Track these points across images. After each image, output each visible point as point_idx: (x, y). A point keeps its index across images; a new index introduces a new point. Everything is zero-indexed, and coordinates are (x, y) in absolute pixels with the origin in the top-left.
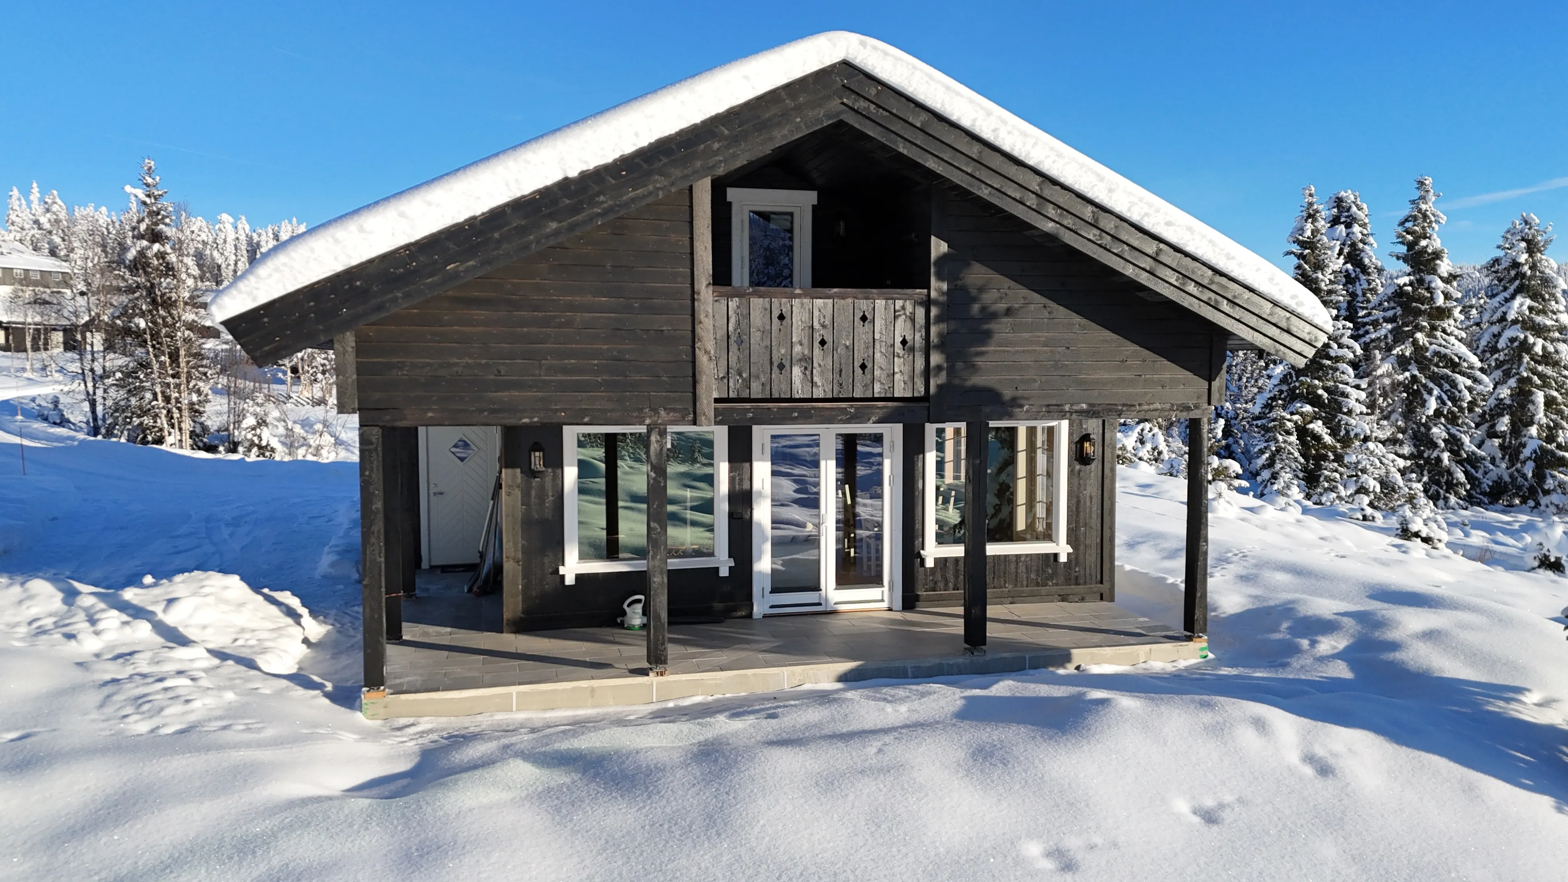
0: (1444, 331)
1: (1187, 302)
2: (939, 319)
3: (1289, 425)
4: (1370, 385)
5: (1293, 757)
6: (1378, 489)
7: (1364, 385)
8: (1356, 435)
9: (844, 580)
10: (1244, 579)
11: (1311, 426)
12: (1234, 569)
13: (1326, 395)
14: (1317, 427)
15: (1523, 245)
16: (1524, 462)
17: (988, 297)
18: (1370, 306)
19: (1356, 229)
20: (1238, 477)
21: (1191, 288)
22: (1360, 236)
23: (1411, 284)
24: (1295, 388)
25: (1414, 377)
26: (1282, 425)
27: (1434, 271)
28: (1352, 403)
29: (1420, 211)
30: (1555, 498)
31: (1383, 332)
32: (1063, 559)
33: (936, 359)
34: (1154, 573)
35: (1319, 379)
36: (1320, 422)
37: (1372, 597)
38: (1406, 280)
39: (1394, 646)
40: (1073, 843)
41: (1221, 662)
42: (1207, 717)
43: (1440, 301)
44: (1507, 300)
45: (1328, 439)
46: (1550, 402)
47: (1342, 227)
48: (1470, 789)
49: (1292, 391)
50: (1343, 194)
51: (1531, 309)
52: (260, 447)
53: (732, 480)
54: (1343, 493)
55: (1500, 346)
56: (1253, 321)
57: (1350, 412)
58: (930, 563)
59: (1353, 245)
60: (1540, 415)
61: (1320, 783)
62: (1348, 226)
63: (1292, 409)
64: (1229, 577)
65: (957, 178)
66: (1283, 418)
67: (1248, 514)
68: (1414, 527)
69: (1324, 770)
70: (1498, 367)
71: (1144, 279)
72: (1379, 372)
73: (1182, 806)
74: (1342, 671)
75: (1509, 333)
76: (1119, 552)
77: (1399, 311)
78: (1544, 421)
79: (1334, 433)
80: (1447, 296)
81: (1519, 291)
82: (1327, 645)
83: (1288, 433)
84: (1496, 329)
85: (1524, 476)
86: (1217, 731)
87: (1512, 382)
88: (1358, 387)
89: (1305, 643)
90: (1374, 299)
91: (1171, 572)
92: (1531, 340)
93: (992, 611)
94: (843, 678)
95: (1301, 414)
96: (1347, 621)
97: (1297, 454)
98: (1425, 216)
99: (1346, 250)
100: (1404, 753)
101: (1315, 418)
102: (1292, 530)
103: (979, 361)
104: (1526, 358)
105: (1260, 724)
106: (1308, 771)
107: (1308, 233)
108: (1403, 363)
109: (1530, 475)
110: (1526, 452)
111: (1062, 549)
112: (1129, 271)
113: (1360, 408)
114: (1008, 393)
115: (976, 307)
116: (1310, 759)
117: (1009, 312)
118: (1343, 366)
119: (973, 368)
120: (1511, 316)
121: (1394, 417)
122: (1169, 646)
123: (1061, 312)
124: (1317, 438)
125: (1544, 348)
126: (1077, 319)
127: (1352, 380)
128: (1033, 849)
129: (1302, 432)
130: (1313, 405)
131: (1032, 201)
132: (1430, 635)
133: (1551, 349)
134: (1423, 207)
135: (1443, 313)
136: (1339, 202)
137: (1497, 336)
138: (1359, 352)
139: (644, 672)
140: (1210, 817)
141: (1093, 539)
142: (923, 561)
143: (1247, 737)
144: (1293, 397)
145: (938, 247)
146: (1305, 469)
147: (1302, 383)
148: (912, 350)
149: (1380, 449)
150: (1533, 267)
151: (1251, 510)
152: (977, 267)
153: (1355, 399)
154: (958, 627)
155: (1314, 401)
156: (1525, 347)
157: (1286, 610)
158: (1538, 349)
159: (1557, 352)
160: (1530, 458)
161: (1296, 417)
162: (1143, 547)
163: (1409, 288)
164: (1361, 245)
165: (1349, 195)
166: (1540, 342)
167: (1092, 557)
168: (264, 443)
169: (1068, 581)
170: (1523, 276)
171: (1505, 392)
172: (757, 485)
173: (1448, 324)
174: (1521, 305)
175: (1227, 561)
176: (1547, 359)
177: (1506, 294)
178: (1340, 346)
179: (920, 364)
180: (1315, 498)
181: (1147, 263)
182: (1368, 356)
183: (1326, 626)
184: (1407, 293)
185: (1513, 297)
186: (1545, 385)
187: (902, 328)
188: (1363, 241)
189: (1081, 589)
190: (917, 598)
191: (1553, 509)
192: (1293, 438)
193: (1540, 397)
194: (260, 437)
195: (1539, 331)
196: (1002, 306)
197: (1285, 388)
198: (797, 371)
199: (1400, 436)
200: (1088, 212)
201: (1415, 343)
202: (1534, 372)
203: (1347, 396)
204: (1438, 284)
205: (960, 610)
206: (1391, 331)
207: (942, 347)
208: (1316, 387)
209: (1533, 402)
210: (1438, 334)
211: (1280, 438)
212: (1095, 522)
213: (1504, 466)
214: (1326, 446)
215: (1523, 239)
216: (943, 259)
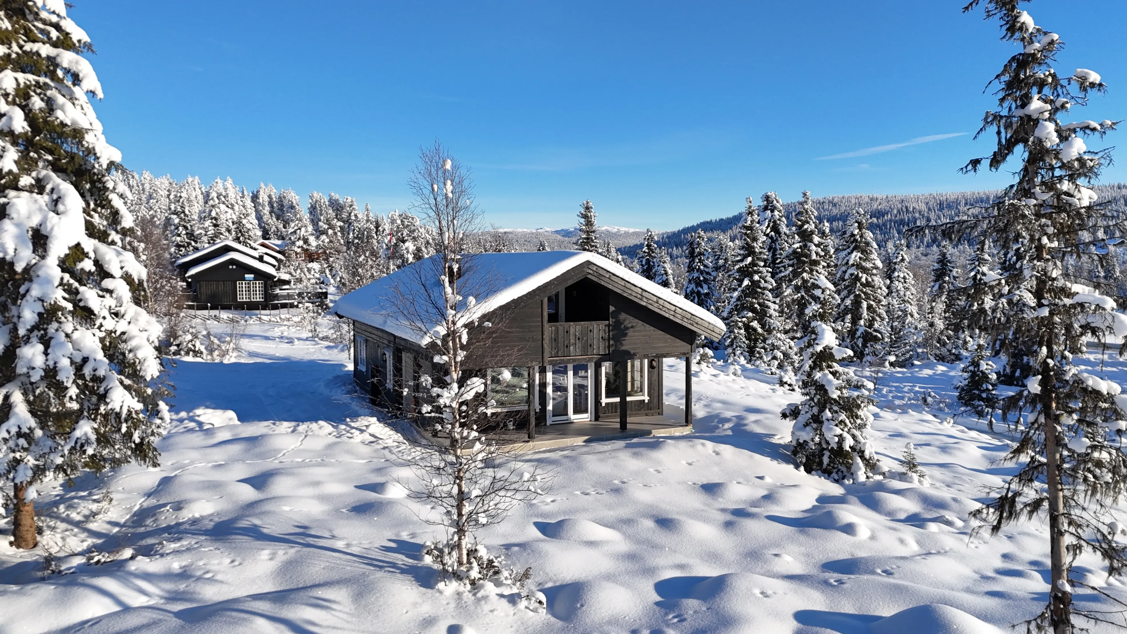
0: (817, 271)
1: (684, 324)
2: (612, 330)
3: (740, 324)
4: (780, 301)
5: (711, 452)
6: (782, 357)
7: (778, 302)
8: (774, 328)
9: (576, 411)
10: (706, 406)
11: (751, 324)
12: (703, 402)
13: (759, 307)
14: (755, 324)
15: (856, 224)
16: (858, 339)
17: (626, 323)
18: (782, 257)
19: (776, 213)
20: (712, 357)
21: (685, 320)
22: (778, 217)
23: (801, 247)
24: (744, 303)
25: (802, 296)
26: (737, 324)
27: (811, 241)
28: (772, 312)
29: (804, 209)
30: (869, 358)
31: (787, 272)
32: (646, 401)
33: (611, 342)
34: (676, 405)
35: (756, 299)
36: (756, 322)
37: (745, 411)
38: (798, 245)
39: (745, 425)
40: (660, 469)
41: (696, 432)
42: (690, 443)
43: (814, 257)
44: (849, 254)
45: (760, 330)
46: (870, 307)
47: (769, 212)
48: (751, 457)
49: (743, 304)
50: (769, 194)
51: (860, 258)
52: (194, 351)
53: (540, 379)
54: (765, 360)
55: (846, 278)
56: (703, 328)
57: (770, 316)
58: (603, 405)
59: (775, 222)
60: (865, 314)
61: (716, 456)
62: (772, 211)
63: (742, 315)
64: (701, 405)
65: (619, 291)
66: (737, 321)
67: (713, 378)
68: (785, 380)
69: (717, 454)
70: (846, 288)
71: (672, 318)
72: (786, 294)
73: (684, 462)
74: (730, 433)
75: (850, 271)
76: (664, 397)
77: (795, 261)
78: (866, 317)
79: (763, 327)
80: (817, 254)
81: (855, 248)
82: (727, 426)
83: (740, 328)
84: (844, 268)
85: (858, 346)
86: (693, 446)
87: (852, 297)
88: (774, 303)
89: (721, 425)
90: (784, 254)
91: (681, 404)
92: (860, 275)
93: (629, 420)
94: (585, 441)
95: (747, 318)
96: (734, 418)
97: (744, 339)
98: (807, 212)
99: (771, 225)
100: (738, 450)
101: (754, 319)
102: (729, 384)
103: (624, 342)
104: (858, 284)
105: (703, 445)
106: (714, 454)
107: (749, 222)
108: (797, 289)
109: (860, 345)
110: (858, 334)
111: (646, 398)
112: (667, 315)
113: (775, 314)
114: (632, 352)
115: (623, 326)
116: (714, 452)
117: (632, 327)
118: (767, 292)
119: (622, 344)
120: (851, 262)
121: (793, 317)
122: (680, 428)
123: (648, 326)
124: (755, 330)
125: (866, 279)
126: (652, 328)
127: (771, 299)
128: (652, 470)
129: (747, 327)
130: (753, 312)
131: (639, 296)
132: (756, 422)
133: (870, 280)
134: (806, 207)
135: (816, 263)
136: (767, 198)
137: (845, 272)
138: (775, 284)
139: (528, 442)
140: (690, 464)
141: (656, 394)
142: (601, 404)
143: (700, 447)
144: (743, 308)
145: (612, 309)
146: (749, 347)
147: (747, 301)
148: (605, 340)
149: (783, 336)
150: (861, 236)
151: (715, 376)
152: (623, 314)
153: (773, 309)
154: (618, 426)
155: (753, 310)
156: (857, 278)
157: (717, 416)
158: (863, 280)
159: (873, 280)
160: (859, 337)
161: (744, 319)
162: (671, 395)
163: (799, 250)
164: (778, 222)
165: (772, 194)
166: (865, 276)
167: (656, 400)
168: (197, 349)
169: (648, 409)
170: (857, 241)
171: (848, 302)
172: (548, 381)
173: (820, 268)
174: (855, 256)
175: (701, 400)
176: (868, 284)
177: (849, 250)
178: (766, 282)
179: (607, 344)
180: (752, 362)
181: (672, 313)
182: (779, 286)
183: (728, 420)
184: (798, 253)
185: (852, 252)
186: (868, 298)
187: (602, 334)
188: (779, 220)
189: (652, 411)
190: (599, 417)
191: (868, 364)
192: (742, 331)
193: (865, 305)
194: (194, 346)
195: (865, 270)
196: (630, 325)
197: (739, 303)
198: (572, 348)
199: (795, 328)
200: (655, 299)
201: (803, 278)
202: (862, 291)
203: (769, 308)
204: (813, 248)
205: (618, 420)
206: (791, 272)
207: (613, 339)
208: (754, 303)
209: (861, 307)
210: (815, 273)
211: (736, 331)
212: (656, 388)
213: (848, 341)
214: (759, 334)
215: (856, 222)
216: (613, 312)
